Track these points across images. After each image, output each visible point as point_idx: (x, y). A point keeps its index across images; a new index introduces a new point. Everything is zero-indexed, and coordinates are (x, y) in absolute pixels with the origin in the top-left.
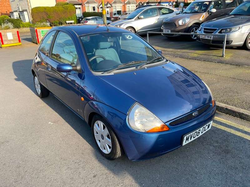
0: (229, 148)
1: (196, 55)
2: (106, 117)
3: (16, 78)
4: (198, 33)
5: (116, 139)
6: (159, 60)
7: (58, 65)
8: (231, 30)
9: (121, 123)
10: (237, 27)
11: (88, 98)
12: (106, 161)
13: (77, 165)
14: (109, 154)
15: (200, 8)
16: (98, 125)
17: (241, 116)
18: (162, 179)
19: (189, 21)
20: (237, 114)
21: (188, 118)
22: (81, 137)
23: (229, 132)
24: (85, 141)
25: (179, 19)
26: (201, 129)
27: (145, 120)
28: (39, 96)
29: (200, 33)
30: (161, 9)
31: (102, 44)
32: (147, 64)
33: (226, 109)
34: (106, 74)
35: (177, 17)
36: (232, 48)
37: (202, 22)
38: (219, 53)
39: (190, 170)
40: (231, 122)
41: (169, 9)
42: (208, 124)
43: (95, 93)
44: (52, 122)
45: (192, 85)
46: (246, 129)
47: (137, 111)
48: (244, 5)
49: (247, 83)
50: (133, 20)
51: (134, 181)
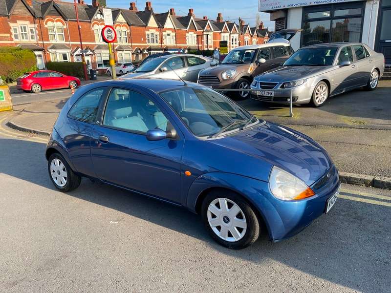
0: (359, 215)
4: (252, 89)
8: (294, 84)
10: (302, 80)
14: (240, 240)
17: (349, 181)
20: (344, 179)
22: (175, 231)
24: (185, 236)
25: (223, 71)
29: (256, 89)
35: (216, 69)
38: (284, 112)
44: (116, 221)
46: (362, 194)
49: (335, 145)
50: (153, 72)
51: (285, 266)
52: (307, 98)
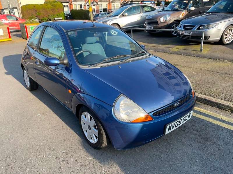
0: (208, 136)
1: (176, 50)
2: (92, 108)
3: (6, 71)
4: (178, 30)
5: (103, 130)
6: (142, 54)
7: (46, 59)
8: (208, 26)
9: (107, 114)
10: (214, 24)
11: (75, 90)
12: (93, 150)
13: (65, 154)
14: (96, 143)
15: (180, 7)
16: (85, 116)
17: (219, 106)
18: (146, 166)
19: (170, 18)
20: (215, 104)
21: (170, 108)
22: (69, 127)
23: (208, 121)
24: (72, 132)
25: (161, 16)
26: (182, 118)
27: (130, 111)
28: (28, 89)
29: (180, 29)
30: (144, 7)
31: (89, 39)
32: (131, 58)
33: (205, 99)
34: (92, 67)
36: (209, 43)
37: (182, 20)
38: (198, 48)
39: (172, 158)
40: (209, 112)
41: (151, 7)
42: (188, 114)
43: (82, 86)
45: (173, 78)
46: (224, 118)
47: (122, 102)
48: (220, 3)
49: (223, 76)
50: (118, 17)
51: (119, 169)
52: (217, 38)
